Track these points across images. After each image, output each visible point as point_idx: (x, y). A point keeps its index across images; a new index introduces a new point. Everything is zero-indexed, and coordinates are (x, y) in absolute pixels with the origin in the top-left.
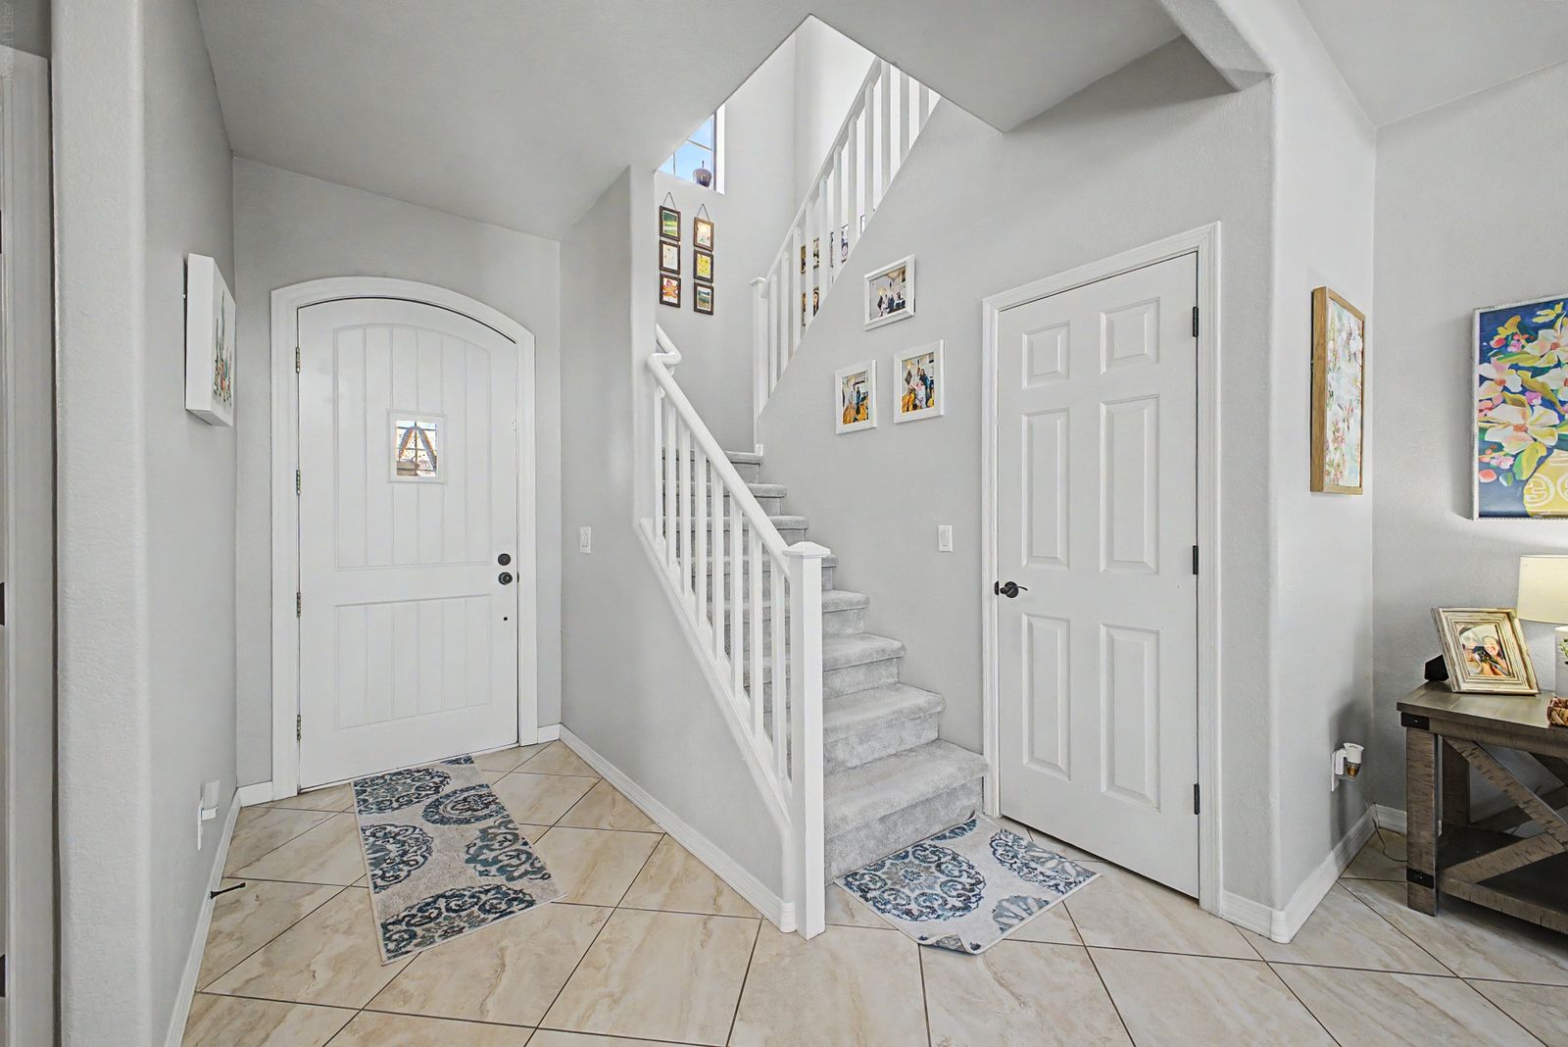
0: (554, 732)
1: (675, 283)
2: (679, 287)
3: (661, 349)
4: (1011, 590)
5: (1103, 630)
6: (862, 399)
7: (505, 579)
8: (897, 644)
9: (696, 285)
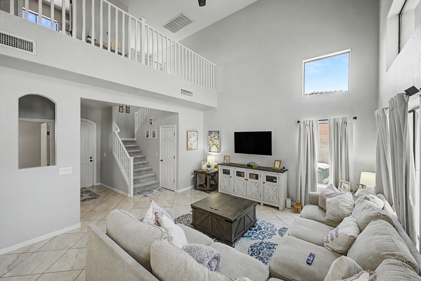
0: (99, 184)
1: (122, 108)
2: (123, 109)
3: (117, 130)
4: (162, 161)
5: (169, 165)
6: (148, 135)
7: (91, 161)
8: (152, 168)
9: (126, 108)
